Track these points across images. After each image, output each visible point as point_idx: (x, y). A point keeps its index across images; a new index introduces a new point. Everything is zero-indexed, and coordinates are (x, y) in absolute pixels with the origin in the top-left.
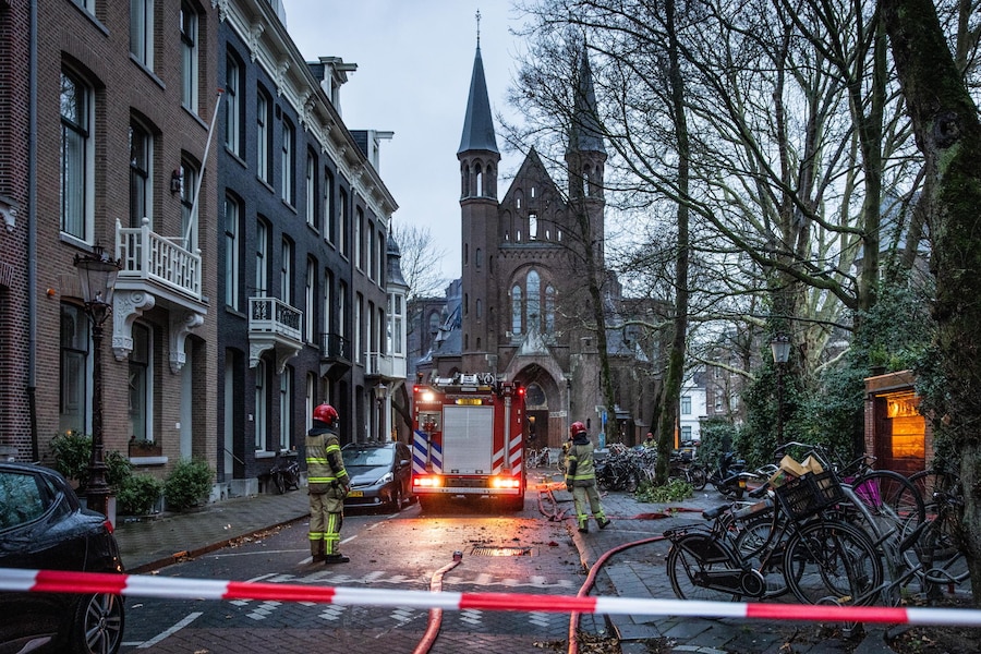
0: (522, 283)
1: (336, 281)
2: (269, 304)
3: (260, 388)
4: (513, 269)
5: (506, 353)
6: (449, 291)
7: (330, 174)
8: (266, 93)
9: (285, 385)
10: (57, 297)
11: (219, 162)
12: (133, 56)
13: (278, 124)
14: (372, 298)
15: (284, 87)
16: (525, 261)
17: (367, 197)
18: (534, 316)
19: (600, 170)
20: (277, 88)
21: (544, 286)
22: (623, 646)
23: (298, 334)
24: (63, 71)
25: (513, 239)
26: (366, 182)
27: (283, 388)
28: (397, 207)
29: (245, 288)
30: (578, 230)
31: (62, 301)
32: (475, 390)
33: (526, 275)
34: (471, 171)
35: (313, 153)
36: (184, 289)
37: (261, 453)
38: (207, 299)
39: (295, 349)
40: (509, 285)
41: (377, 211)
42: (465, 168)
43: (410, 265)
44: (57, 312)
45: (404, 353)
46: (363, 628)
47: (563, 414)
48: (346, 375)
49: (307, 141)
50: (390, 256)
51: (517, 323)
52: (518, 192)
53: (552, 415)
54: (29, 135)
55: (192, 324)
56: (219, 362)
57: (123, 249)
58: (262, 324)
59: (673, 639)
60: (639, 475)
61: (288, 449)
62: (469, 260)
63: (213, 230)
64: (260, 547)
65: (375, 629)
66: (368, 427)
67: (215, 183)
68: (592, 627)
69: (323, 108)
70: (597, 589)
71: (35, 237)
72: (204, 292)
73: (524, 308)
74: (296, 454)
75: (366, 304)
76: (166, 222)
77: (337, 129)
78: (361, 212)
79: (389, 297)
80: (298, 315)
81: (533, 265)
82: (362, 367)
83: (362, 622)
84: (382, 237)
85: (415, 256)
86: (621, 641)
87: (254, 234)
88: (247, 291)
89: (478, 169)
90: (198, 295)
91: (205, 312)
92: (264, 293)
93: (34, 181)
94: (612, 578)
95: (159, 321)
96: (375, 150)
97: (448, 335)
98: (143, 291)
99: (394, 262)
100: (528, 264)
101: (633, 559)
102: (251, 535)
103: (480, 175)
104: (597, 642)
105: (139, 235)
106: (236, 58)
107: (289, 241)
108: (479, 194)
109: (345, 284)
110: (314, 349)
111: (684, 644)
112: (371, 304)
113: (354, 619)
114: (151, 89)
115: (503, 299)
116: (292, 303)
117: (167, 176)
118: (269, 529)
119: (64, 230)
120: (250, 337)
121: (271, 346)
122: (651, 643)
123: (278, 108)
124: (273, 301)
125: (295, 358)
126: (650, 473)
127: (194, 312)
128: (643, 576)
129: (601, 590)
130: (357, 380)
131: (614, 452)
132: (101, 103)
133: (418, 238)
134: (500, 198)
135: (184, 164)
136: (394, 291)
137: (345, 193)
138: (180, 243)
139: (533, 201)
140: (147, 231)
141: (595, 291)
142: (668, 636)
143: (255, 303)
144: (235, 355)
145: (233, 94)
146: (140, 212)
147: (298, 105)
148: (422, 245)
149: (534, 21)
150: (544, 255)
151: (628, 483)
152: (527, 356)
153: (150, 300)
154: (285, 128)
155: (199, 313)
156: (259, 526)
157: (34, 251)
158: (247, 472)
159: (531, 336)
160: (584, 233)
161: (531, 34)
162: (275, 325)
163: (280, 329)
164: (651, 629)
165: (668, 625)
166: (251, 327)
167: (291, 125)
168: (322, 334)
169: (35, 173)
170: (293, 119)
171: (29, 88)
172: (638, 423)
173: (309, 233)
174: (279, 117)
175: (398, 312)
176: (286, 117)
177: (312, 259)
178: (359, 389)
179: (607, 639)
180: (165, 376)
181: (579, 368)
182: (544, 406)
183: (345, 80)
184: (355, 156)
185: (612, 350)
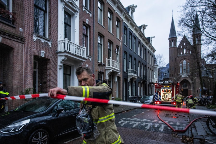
0: (182, 63)
1: (144, 65)
2: (131, 70)
3: (130, 85)
4: (180, 60)
5: (179, 77)
6: (167, 66)
7: (143, 46)
8: (131, 33)
9: (134, 84)
10: (97, 71)
11: (123, 46)
12: (109, 31)
13: (133, 38)
14: (151, 68)
15: (134, 32)
16: (183, 58)
17: (150, 49)
18: (185, 69)
19: (200, 37)
20: (133, 32)
21: (187, 63)
22: (194, 140)
23: (136, 75)
24: (98, 35)
25: (180, 54)
26: (149, 47)
27: (134, 85)
28: (155, 50)
29: (127, 68)
30: (194, 50)
31: (98, 72)
32: (168, 84)
33: (183, 61)
34: (171, 42)
35: (139, 42)
36: (117, 69)
37: (130, 97)
38: (121, 70)
39: (136, 78)
40: (179, 63)
41: (152, 52)
42: (170, 41)
43: (159, 61)
44: (97, 74)
45: (157, 78)
46: (139, 129)
47: (192, 89)
48: (146, 82)
49: (138, 41)
50: (154, 60)
51: (181, 71)
52: (181, 44)
53: (189, 90)
54: (93, 46)
55: (118, 74)
56: (123, 81)
57: (107, 63)
58: (130, 74)
59: (207, 140)
60: (208, 102)
61: (135, 96)
62: (171, 59)
63: (122, 58)
64: (127, 113)
65: (142, 130)
66: (150, 92)
67: (122, 50)
68: (188, 134)
69: (141, 34)
70: (191, 127)
71: (94, 62)
72: (120, 69)
73: (182, 68)
74: (136, 97)
75: (150, 69)
76: (114, 58)
77: (144, 38)
78: (149, 52)
79: (154, 68)
80: (136, 72)
81: (184, 59)
82: (149, 81)
83: (140, 128)
84: (153, 56)
85: (160, 59)
86: (194, 139)
87: (129, 58)
88: (128, 68)
89: (173, 41)
90: (119, 69)
91: (120, 72)
92: (131, 68)
93: (94, 53)
94: (195, 124)
95: (113, 74)
96: (151, 40)
97: (166, 74)
98: (110, 69)
99: (155, 61)
100: (183, 59)
101: (202, 121)
102: (126, 111)
103: (173, 42)
104: (188, 138)
105: (109, 60)
106: (126, 28)
107: (135, 59)
108: (173, 46)
109: (146, 66)
110: (140, 78)
111: (209, 141)
112: (151, 69)
113: (138, 127)
114: (112, 36)
115: (178, 66)
116: (136, 70)
117: (114, 50)
118: (130, 110)
119: (98, 60)
120: (128, 76)
121: (132, 78)
122: (201, 140)
123: (133, 36)
124: (132, 70)
125: (136, 80)
126: (211, 102)
127: (118, 72)
128: (203, 125)
129: (192, 127)
130: (148, 83)
131: (202, 97)
132: (104, 39)
133: (160, 56)
134: (177, 46)
135: (117, 47)
136: (155, 66)
137: (146, 49)
138: (116, 61)
139: (185, 46)
140: (111, 59)
141: (198, 63)
142: (206, 139)
143: (129, 70)
144: (125, 79)
145: (125, 34)
146: (110, 56)
147: (137, 34)
148: (161, 57)
149: (182, 8)
150: (187, 57)
151: (206, 104)
152: (183, 78)
153: (111, 71)
154: (134, 39)
155: (119, 73)
156: (128, 109)
157: (94, 64)
158: (128, 100)
159: (184, 74)
160: (196, 51)
161: (182, 11)
162: (132, 74)
163: (133, 75)
164: (202, 137)
165: (206, 136)
166: (128, 74)
167: (135, 38)
168: (141, 75)
169: (94, 52)
170: (136, 37)
171: (93, 39)
172: (210, 91)
173: (139, 57)
174: (133, 37)
175: (156, 70)
176: (135, 37)
177: (139, 62)
178: (148, 85)
179: (191, 138)
180: (114, 83)
181: (195, 80)
182: (187, 88)
183: (145, 28)
184: (147, 42)
185: (203, 76)
